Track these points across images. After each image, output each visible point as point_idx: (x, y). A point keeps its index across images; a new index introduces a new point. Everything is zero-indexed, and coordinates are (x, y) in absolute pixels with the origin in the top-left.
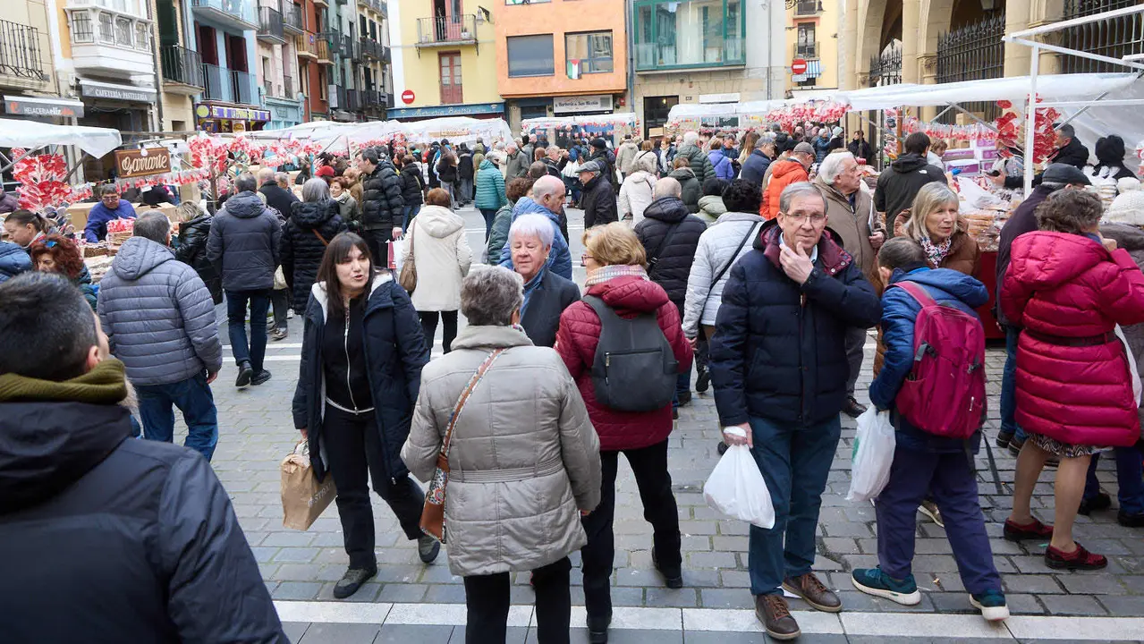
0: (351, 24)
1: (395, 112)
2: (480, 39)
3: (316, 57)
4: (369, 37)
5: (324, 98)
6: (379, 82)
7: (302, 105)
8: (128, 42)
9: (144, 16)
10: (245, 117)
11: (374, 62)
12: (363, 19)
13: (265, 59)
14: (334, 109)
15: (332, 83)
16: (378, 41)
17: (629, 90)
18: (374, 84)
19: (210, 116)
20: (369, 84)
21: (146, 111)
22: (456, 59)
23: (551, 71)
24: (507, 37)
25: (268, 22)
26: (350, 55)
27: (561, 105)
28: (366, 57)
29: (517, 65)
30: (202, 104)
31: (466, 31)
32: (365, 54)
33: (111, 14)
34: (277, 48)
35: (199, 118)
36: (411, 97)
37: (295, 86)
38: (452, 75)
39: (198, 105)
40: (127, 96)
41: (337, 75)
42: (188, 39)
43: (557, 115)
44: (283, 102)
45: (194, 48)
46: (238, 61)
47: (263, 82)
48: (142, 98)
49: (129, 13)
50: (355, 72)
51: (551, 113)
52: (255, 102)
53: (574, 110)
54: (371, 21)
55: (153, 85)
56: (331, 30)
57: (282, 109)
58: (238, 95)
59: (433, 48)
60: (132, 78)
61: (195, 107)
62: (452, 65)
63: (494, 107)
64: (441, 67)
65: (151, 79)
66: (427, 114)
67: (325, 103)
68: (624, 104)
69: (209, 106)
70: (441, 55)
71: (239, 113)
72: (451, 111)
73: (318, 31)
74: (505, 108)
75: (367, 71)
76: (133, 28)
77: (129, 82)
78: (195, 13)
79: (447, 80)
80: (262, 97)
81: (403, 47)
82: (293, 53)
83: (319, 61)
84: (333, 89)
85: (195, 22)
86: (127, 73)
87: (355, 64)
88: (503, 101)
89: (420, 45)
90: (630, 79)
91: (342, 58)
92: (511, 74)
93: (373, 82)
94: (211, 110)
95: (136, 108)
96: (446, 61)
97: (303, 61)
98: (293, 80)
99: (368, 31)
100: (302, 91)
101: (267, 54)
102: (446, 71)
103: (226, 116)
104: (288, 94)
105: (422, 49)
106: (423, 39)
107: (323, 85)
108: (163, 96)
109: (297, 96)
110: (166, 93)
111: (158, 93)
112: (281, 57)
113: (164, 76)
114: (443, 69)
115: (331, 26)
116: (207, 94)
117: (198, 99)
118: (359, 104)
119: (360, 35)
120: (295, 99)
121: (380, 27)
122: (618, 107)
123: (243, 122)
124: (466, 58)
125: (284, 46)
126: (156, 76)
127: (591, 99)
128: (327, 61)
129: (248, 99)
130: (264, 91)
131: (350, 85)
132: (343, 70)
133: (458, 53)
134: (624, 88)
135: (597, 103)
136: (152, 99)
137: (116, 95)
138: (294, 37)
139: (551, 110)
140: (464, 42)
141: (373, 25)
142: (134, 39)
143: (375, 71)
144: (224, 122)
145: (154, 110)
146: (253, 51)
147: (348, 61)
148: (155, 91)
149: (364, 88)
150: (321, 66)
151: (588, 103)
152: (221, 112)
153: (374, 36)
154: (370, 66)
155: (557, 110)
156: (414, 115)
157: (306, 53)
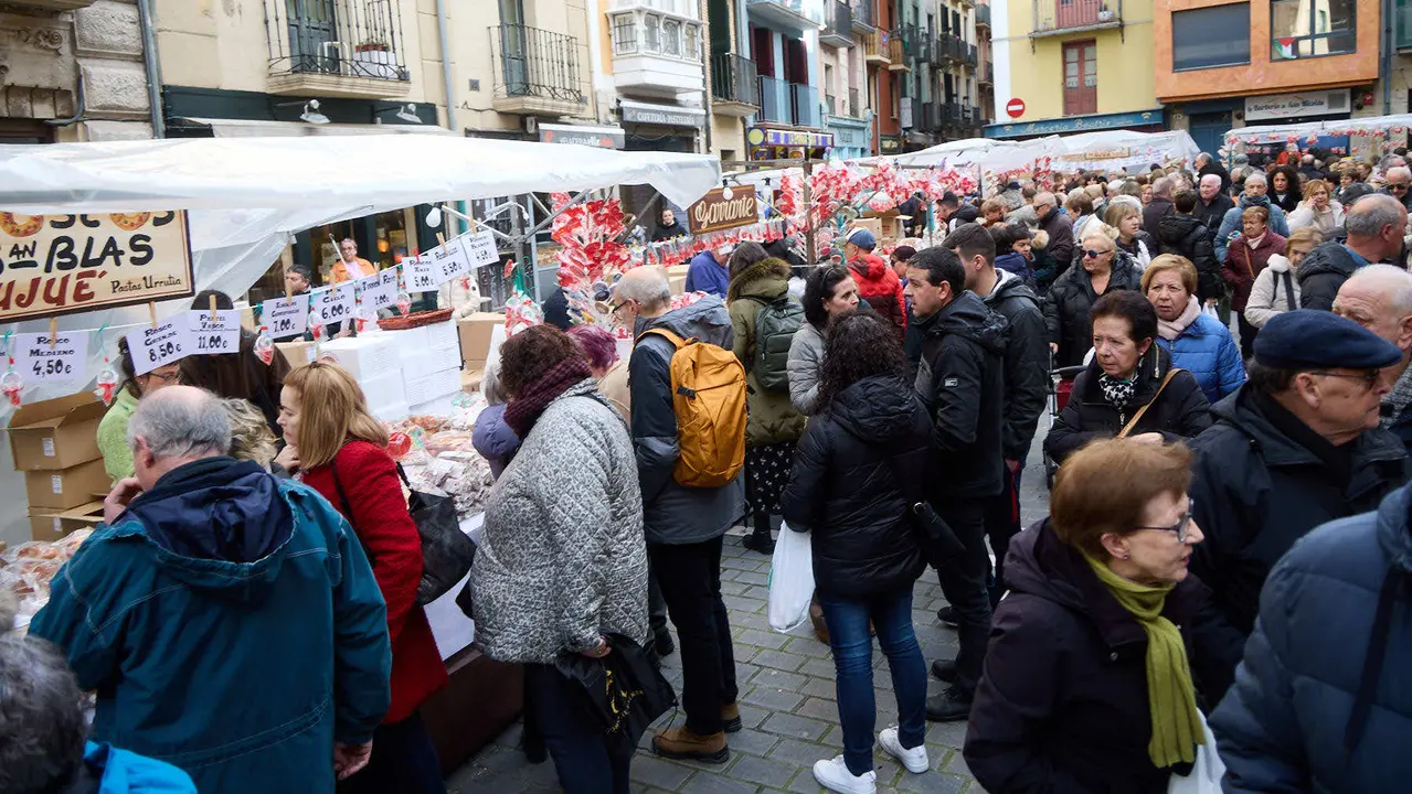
0: (930, 17)
1: (997, 130)
2: (1126, 19)
3: (888, 61)
4: (951, 33)
5: (895, 116)
6: (963, 93)
7: (870, 125)
8: (676, 51)
9: (694, 17)
10: (805, 142)
11: (957, 65)
12: (944, 10)
13: (828, 68)
14: (906, 129)
15: (905, 96)
16: (963, 38)
17: (1382, 81)
18: (956, 95)
19: (764, 143)
20: (950, 95)
21: (692, 139)
22: (1088, 51)
23: (1245, 59)
24: (1173, 13)
25: (834, 19)
26: (927, 59)
27: (1257, 108)
28: (948, 59)
29: (1187, 53)
30: (755, 127)
31: (1106, 9)
32: (946, 56)
33: (658, 16)
34: (843, 51)
35: (752, 145)
36: (1019, 107)
37: (862, 102)
38: (1081, 75)
39: (751, 129)
40: (672, 120)
41: (911, 85)
42: (741, 44)
43: (1249, 123)
44: (848, 123)
45: (747, 55)
46: (797, 71)
47: (824, 98)
48: (688, 122)
49: (679, 13)
50: (933, 80)
51: (1241, 121)
52: (815, 124)
53: (1280, 115)
54: (954, 12)
55: (701, 105)
56: (905, 26)
57: (847, 131)
58: (796, 115)
59: (1054, 37)
60: (679, 97)
61: (747, 132)
62: (1081, 61)
63: (1146, 116)
64: (1065, 63)
65: (698, 97)
66: (1043, 129)
67: (897, 122)
68: (1371, 103)
69: (763, 129)
70: (1066, 46)
71: (798, 138)
72: (1078, 126)
73: (891, 27)
74: (1163, 117)
75: (948, 78)
76: (682, 32)
77: (674, 102)
78: (749, 11)
79: (1073, 82)
80: (824, 116)
81: (1011, 39)
82: (862, 57)
83: (891, 68)
84: (906, 103)
85: (749, 23)
86: (673, 91)
87: (933, 69)
88: (1161, 107)
89: (1037, 34)
90: (1385, 62)
91: (918, 62)
92: (1178, 66)
93: (954, 92)
94: (766, 135)
95: (681, 134)
96: (1073, 54)
97: (873, 67)
98: (859, 92)
99: (950, 25)
100: (869, 107)
101: (831, 61)
102: (1073, 69)
103: (782, 142)
104: (854, 111)
105: (1039, 40)
106: (1040, 27)
107: (895, 99)
108: (711, 117)
109: (865, 113)
110: (715, 114)
111: (707, 115)
112: (846, 64)
113: (714, 93)
114: (1069, 66)
115: (905, 21)
116: (761, 115)
117: (751, 122)
118: (937, 122)
119: (940, 32)
120: (861, 117)
121: (965, 19)
122: (1359, 107)
123: (802, 150)
124: (1104, 51)
125: (850, 49)
126: (704, 93)
127: (1311, 98)
128: (901, 67)
129: (808, 120)
130: (826, 109)
131: (926, 97)
132: (918, 78)
133: (1092, 42)
134: (1376, 77)
135: (1322, 103)
136: (700, 124)
137: (660, 119)
138: (862, 37)
139: (1240, 117)
140: (1104, 25)
141: (956, 17)
142: (682, 47)
143: (957, 78)
144: (779, 150)
145: (701, 138)
146: (815, 58)
147: (925, 66)
148: (704, 112)
149: (943, 100)
150: (893, 74)
151: (1305, 104)
152: (777, 136)
153: (957, 32)
154: (951, 72)
155: (1249, 116)
156: (1023, 133)
157: (877, 57)
